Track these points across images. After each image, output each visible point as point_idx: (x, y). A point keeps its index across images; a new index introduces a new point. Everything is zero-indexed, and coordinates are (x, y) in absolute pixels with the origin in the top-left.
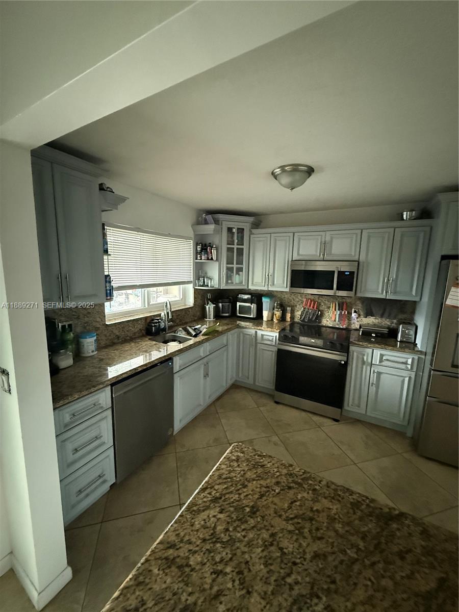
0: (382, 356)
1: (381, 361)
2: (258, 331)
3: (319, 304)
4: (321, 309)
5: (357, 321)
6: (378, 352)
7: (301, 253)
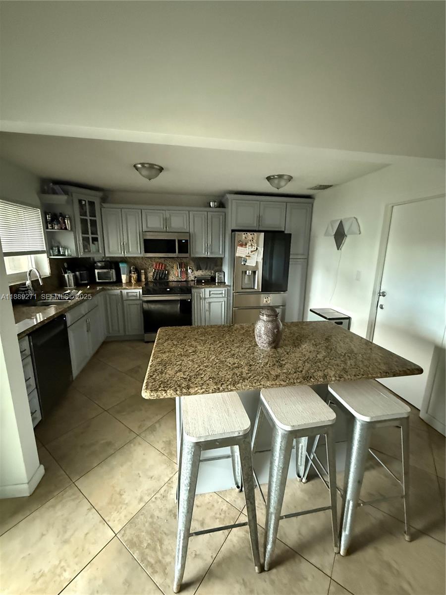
0: (210, 292)
1: (210, 295)
2: (123, 291)
3: (166, 265)
4: (167, 269)
5: (193, 274)
6: (207, 290)
7: (149, 226)
